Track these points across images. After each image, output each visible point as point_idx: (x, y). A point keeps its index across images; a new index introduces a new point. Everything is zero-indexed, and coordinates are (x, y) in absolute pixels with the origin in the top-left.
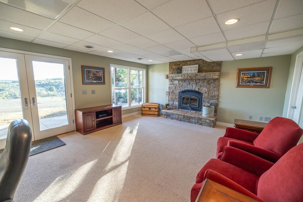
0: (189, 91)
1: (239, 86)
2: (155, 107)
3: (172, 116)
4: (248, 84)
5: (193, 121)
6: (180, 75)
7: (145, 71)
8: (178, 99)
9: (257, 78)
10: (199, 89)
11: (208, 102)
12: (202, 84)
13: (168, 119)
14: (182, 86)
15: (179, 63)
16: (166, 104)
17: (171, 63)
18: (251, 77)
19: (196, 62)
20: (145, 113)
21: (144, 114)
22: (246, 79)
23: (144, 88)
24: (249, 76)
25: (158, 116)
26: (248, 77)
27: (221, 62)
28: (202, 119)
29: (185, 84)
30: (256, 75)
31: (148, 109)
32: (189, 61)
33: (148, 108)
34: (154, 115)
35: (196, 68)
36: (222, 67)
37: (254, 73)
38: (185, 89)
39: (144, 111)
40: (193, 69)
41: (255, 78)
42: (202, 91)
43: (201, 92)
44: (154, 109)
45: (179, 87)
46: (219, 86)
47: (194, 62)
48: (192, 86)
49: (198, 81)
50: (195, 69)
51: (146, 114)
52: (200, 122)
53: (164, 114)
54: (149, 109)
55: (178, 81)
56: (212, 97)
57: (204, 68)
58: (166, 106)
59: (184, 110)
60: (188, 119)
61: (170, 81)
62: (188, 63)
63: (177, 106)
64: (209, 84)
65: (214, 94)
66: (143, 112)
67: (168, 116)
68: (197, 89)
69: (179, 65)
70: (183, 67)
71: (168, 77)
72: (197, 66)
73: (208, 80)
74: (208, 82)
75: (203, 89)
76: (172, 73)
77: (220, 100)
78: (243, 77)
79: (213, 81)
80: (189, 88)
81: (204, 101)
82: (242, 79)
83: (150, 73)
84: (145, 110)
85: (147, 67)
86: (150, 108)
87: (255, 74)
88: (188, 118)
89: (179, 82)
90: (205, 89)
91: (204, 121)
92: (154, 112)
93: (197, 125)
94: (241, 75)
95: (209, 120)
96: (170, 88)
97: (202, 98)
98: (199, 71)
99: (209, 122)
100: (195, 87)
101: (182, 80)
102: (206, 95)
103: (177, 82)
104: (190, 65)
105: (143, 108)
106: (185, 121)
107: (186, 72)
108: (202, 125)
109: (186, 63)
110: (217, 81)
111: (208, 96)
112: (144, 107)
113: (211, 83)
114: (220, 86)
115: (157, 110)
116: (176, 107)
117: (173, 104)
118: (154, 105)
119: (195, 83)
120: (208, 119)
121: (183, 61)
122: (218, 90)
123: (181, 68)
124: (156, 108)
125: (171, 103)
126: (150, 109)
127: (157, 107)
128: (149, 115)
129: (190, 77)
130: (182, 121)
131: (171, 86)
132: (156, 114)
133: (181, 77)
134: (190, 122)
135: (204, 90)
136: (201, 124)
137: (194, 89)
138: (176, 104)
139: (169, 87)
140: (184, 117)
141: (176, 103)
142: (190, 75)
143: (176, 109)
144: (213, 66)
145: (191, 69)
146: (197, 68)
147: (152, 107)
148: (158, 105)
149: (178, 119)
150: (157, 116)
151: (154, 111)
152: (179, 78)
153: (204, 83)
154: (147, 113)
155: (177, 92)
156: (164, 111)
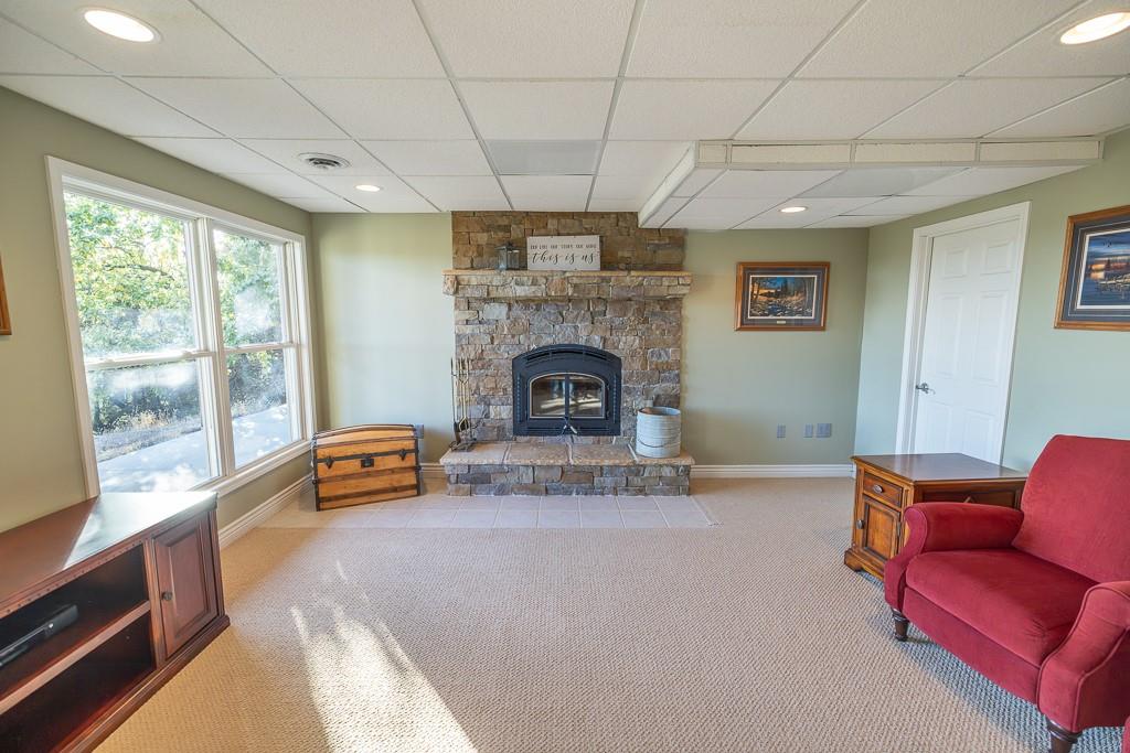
0: (560, 352)
1: (745, 325)
2: (399, 445)
3: (501, 480)
4: (770, 317)
5: (609, 481)
6: (524, 276)
7: (297, 245)
8: (510, 390)
9: (795, 298)
10: (605, 340)
11: (646, 393)
12: (617, 321)
13: (480, 498)
14: (526, 331)
15: (506, 223)
16: (456, 425)
17: (460, 219)
18: (777, 295)
19: (587, 223)
20: (341, 492)
21: (329, 499)
22: (764, 299)
23: (299, 347)
24: (773, 291)
25: (419, 494)
26: (769, 295)
27: (685, 231)
28: (644, 466)
29: (539, 321)
30: (791, 286)
31: (355, 465)
32: (553, 215)
33: (357, 463)
34: (395, 490)
35: (592, 250)
36: (687, 252)
37: (785, 280)
38: (543, 343)
39: (330, 479)
40: (579, 253)
41: (789, 299)
42: (617, 348)
43: (615, 352)
44: (394, 462)
45: (513, 336)
46: (680, 326)
47: (577, 223)
48: (576, 328)
49: (601, 308)
50: (588, 252)
51: (345, 497)
52: (635, 480)
53: (453, 479)
54: (363, 466)
55: (504, 308)
56: (659, 369)
57: (620, 254)
58: (457, 430)
59: (541, 439)
60: (583, 481)
61: (464, 305)
62: (552, 224)
63: (509, 425)
64: (646, 321)
65: (664, 358)
66: (324, 491)
67: (477, 481)
68: (597, 343)
69: (507, 229)
70: (531, 240)
71: (459, 284)
72: (595, 240)
73: (638, 302)
74: (640, 311)
75: (624, 338)
76: (472, 268)
77: (688, 379)
78: (755, 292)
79: (658, 309)
80: (560, 335)
81: (629, 392)
82: (753, 301)
83: (335, 263)
84: (339, 473)
85: (312, 226)
86: (368, 460)
87: (789, 283)
88: (582, 476)
89: (510, 309)
90: (630, 338)
91: (654, 474)
92: (396, 476)
93: (624, 498)
94: (751, 286)
95: (673, 467)
96: (464, 342)
97: (619, 377)
98: (606, 265)
99: (673, 474)
100: (586, 335)
101: (526, 302)
102: (637, 365)
103: (497, 312)
104: (559, 235)
105: (322, 466)
106: (568, 492)
107: (548, 265)
108: (646, 494)
109: (541, 222)
110: (673, 306)
111: (644, 366)
112: (330, 461)
113: (654, 314)
114: (683, 324)
115: (410, 461)
116: (501, 429)
117: (487, 416)
118: (392, 439)
119: (588, 315)
120: (667, 465)
121: (527, 213)
122: (678, 343)
123: (523, 247)
124: (403, 454)
125: (476, 412)
126: (372, 465)
127: (409, 445)
128: (365, 499)
129: (575, 286)
130: (557, 491)
131: (468, 330)
132: (406, 483)
133: (533, 288)
134: (590, 491)
135: (625, 345)
136: (641, 491)
137: (582, 342)
138: (504, 416)
139: (458, 336)
140: (563, 472)
141: (503, 412)
142: (575, 281)
143: (500, 436)
144: (657, 245)
145: (570, 252)
146: (596, 251)
147: (384, 447)
148: (411, 433)
149: (533, 489)
150: (415, 492)
151: (393, 471)
152: (521, 291)
153: (625, 315)
154: (352, 486)
155: (504, 355)
156: (450, 460)
